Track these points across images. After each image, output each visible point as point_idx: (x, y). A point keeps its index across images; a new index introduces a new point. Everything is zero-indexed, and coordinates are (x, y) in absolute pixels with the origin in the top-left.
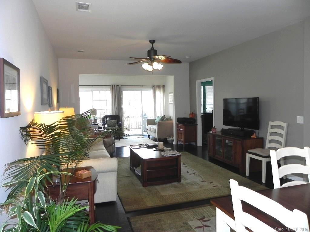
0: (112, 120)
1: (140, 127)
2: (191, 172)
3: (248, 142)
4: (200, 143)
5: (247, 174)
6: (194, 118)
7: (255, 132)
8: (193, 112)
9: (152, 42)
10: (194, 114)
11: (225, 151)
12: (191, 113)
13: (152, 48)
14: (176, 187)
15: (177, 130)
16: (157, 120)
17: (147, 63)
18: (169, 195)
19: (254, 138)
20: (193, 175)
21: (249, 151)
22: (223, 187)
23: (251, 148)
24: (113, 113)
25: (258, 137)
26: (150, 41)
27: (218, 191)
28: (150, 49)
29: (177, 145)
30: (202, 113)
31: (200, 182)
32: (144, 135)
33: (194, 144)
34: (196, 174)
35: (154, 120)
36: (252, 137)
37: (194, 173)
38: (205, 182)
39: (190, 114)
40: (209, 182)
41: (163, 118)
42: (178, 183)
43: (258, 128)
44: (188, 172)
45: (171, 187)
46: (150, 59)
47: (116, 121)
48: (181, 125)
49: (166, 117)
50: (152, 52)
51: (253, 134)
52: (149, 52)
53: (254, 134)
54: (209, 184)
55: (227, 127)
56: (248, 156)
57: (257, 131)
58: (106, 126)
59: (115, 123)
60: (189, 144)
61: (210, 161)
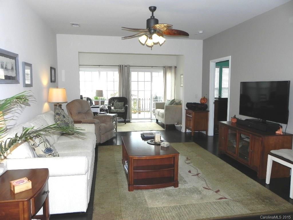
0: (119, 102)
1: (148, 110)
2: (194, 172)
3: (272, 140)
4: (211, 132)
5: (268, 182)
6: (206, 104)
7: (282, 127)
8: (204, 97)
9: (153, 9)
10: (206, 99)
11: (240, 146)
12: (203, 98)
13: (153, 17)
14: (169, 195)
15: (187, 117)
16: (166, 104)
17: (146, 35)
18: (157, 208)
19: (280, 135)
20: (196, 177)
21: (272, 152)
22: (233, 200)
23: (275, 149)
24: (120, 95)
25: (285, 133)
26: (150, 8)
27: (225, 207)
28: (150, 18)
29: (185, 132)
30: (215, 98)
31: (203, 189)
32: (152, 119)
33: (204, 132)
34: (199, 175)
35: (164, 104)
36: (277, 132)
37: (198, 174)
38: (210, 189)
39: (201, 99)
40: (215, 191)
41: (173, 102)
42: (174, 188)
43: (286, 122)
44: (190, 172)
45: (164, 194)
46: (150, 30)
47: (123, 104)
48: (190, 111)
49: (176, 101)
50: (152, 21)
51: (279, 129)
52: (148, 21)
53: (281, 129)
54: (215, 193)
55: (244, 118)
56: (270, 159)
57: (284, 126)
58: (113, 108)
59: (122, 105)
60: (199, 133)
61: (220, 158)
